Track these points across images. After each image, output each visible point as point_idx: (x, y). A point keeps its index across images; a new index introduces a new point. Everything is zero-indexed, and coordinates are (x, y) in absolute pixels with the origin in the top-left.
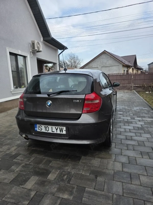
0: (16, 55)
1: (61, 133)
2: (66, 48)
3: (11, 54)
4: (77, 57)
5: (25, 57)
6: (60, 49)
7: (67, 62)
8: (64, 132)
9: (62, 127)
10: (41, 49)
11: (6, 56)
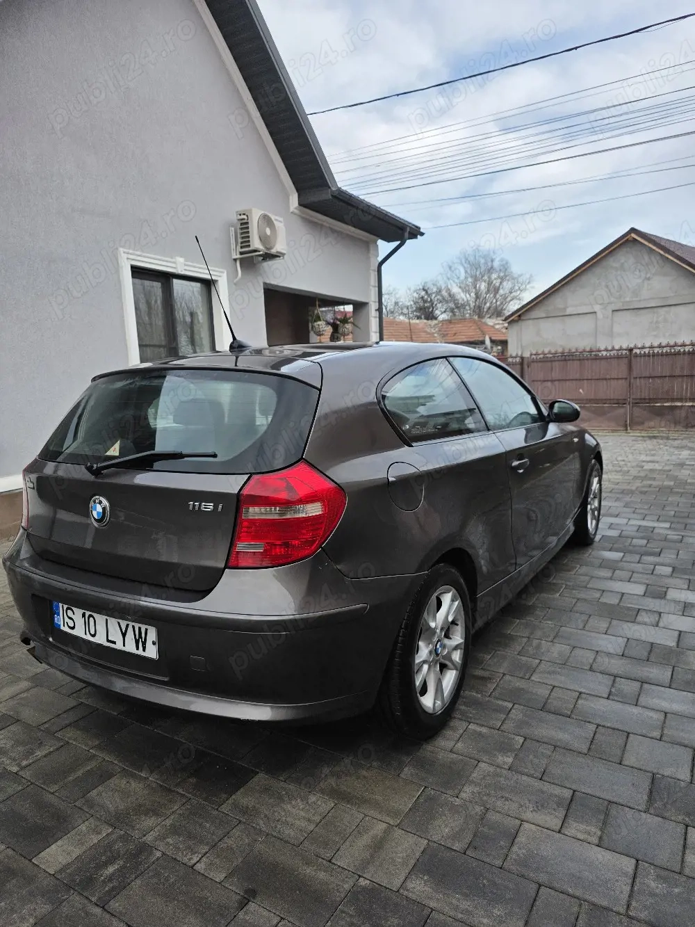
0: (165, 278)
1: (140, 652)
2: (415, 233)
3: (139, 272)
4: (505, 267)
5: (208, 284)
6: (389, 240)
7: (455, 290)
8: (152, 652)
9: (143, 627)
10: (279, 247)
11: (119, 284)
